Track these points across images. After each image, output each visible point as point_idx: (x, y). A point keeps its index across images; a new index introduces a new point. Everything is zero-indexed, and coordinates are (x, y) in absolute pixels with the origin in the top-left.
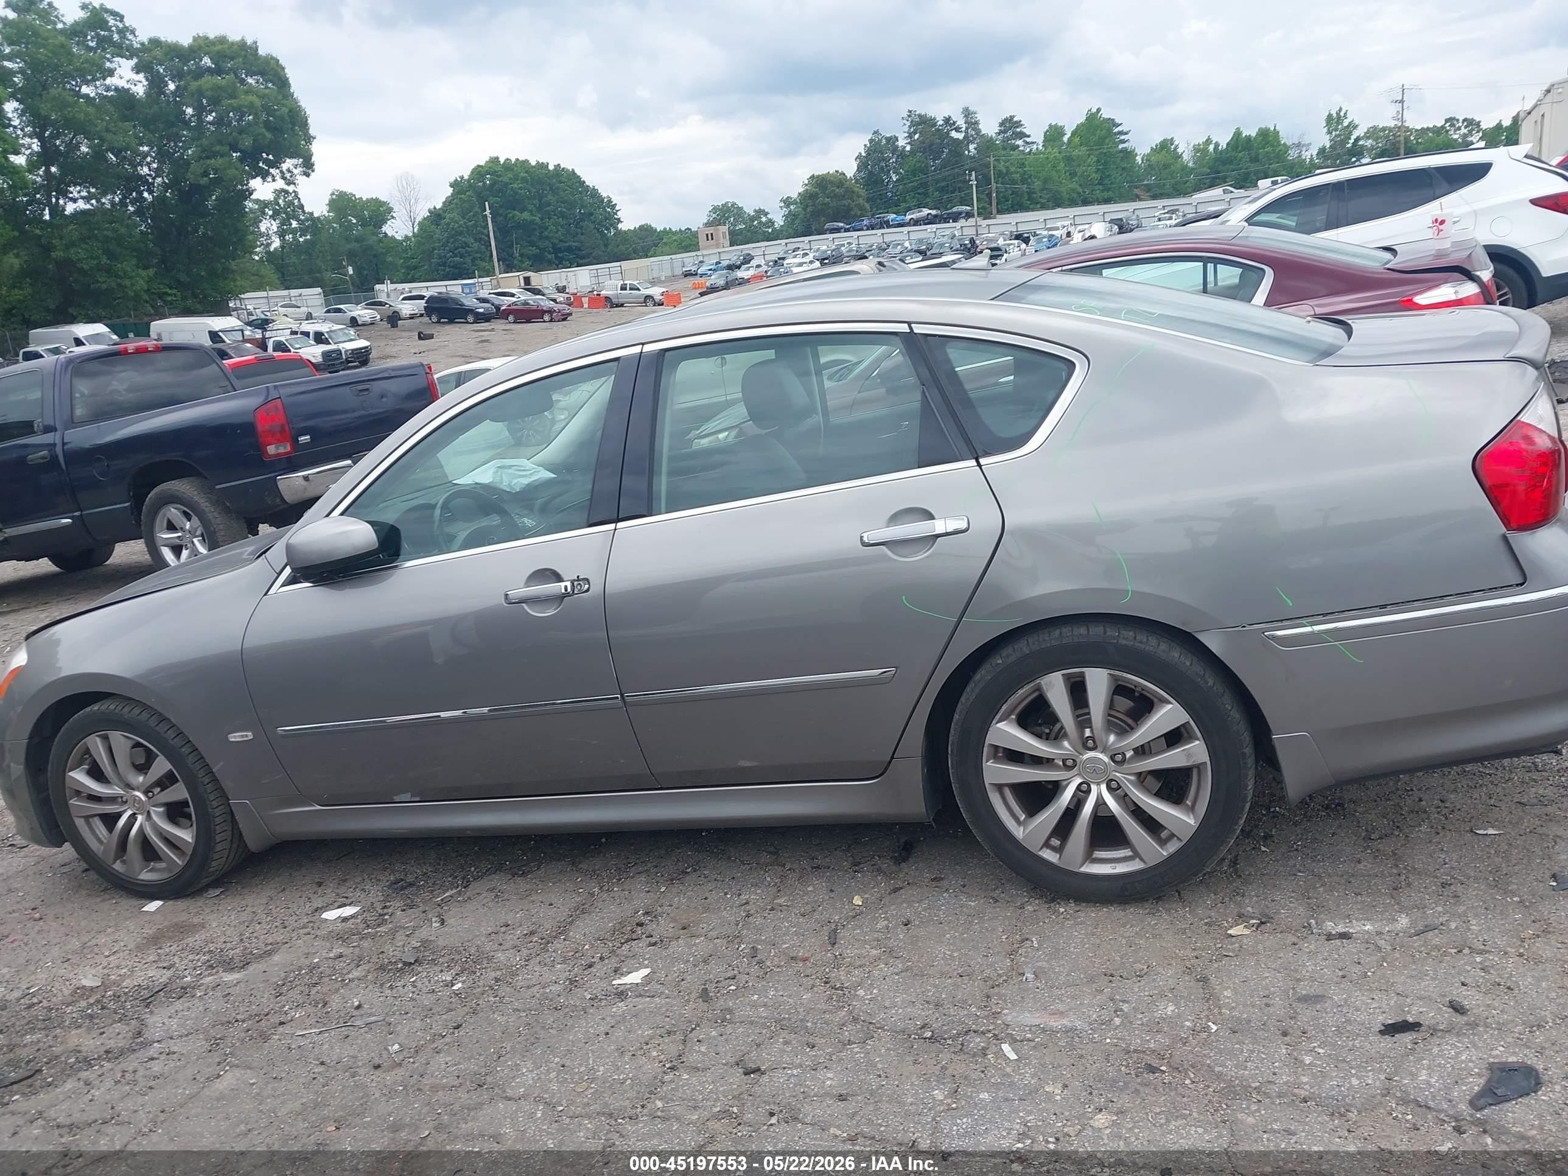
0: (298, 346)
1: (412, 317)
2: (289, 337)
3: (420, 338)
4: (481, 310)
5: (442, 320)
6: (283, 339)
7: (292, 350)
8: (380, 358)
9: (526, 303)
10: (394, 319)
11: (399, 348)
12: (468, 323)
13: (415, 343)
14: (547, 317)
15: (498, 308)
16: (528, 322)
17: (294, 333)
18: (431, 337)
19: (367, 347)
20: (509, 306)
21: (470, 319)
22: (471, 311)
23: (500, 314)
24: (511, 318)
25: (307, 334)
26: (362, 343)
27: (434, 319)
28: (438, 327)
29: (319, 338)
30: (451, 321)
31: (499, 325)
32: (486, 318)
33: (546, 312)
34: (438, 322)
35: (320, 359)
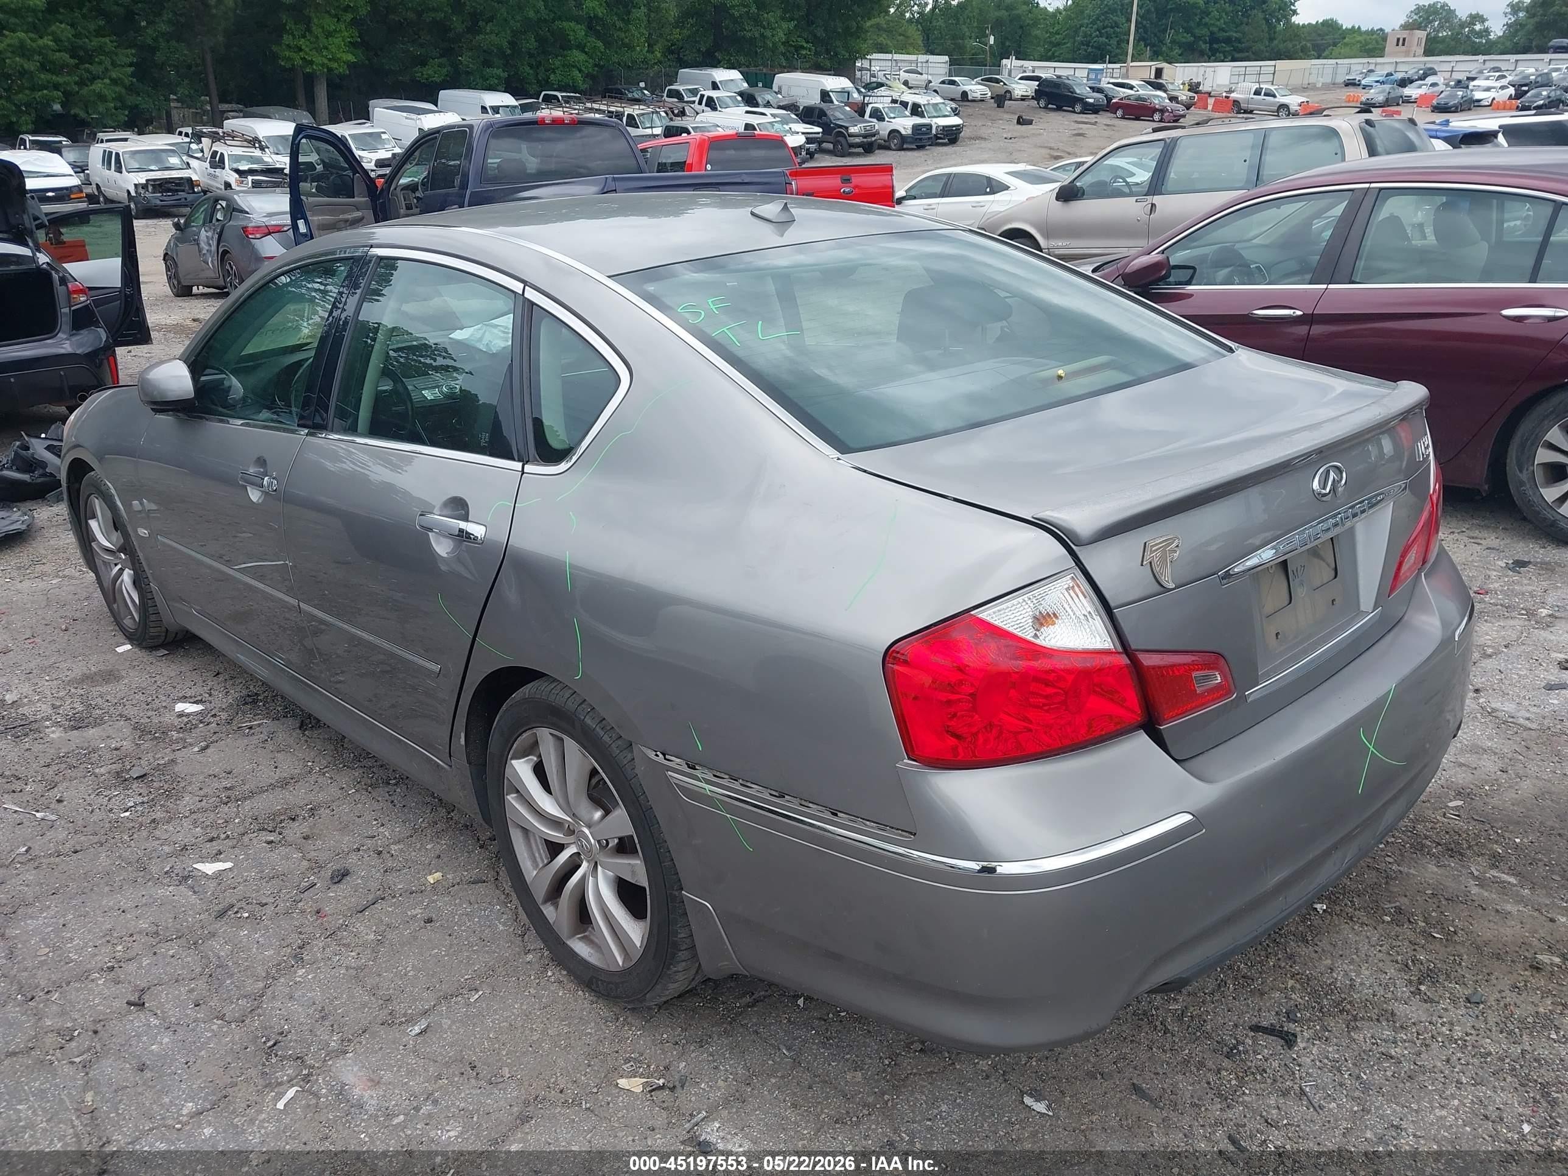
0: (892, 115)
1: (1023, 99)
2: (886, 105)
3: (1019, 122)
4: (1091, 101)
5: (1050, 106)
6: (880, 106)
7: (887, 119)
8: (971, 138)
9: (1139, 98)
10: (1001, 99)
11: (995, 130)
12: (1074, 112)
13: (1011, 127)
14: (1157, 117)
15: (1109, 99)
16: (1137, 119)
17: (894, 101)
18: (1030, 122)
19: (959, 125)
20: (1121, 99)
21: (1078, 108)
22: (1081, 100)
23: (1110, 106)
24: (1119, 113)
25: (905, 104)
26: (955, 121)
27: (1042, 103)
28: (1042, 113)
29: (916, 110)
30: (1059, 109)
31: (1104, 119)
32: (1094, 109)
33: (1157, 110)
34: (1046, 107)
35: (910, 132)
